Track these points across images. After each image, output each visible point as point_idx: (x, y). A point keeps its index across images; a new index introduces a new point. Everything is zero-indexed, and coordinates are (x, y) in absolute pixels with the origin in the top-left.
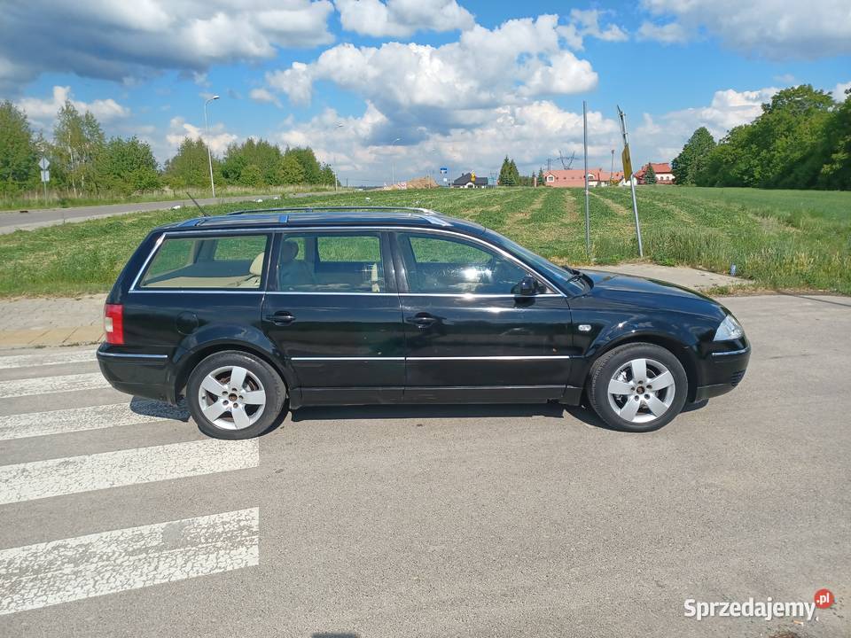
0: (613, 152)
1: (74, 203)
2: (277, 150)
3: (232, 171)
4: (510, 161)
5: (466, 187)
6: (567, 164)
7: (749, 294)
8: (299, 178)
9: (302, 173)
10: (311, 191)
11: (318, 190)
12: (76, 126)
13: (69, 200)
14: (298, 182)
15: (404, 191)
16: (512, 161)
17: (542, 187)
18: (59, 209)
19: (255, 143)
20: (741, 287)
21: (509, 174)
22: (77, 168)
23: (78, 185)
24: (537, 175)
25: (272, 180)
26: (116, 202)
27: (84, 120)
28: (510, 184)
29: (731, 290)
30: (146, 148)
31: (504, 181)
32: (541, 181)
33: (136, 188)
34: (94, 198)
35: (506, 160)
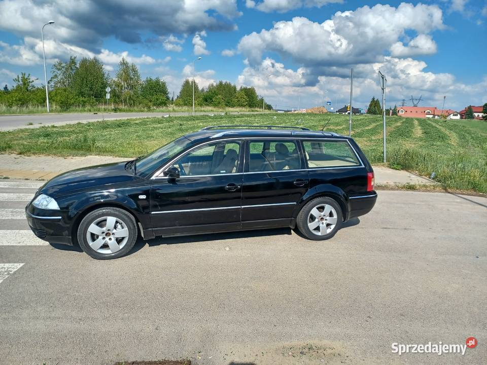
0: (445, 97)
1: (121, 110)
2: (235, 88)
3: (209, 98)
4: (376, 100)
5: (347, 113)
6: (415, 102)
7: (429, 191)
8: (245, 104)
9: (247, 101)
10: (249, 111)
11: (253, 111)
12: (127, 71)
13: (119, 109)
14: (244, 106)
15: (304, 114)
16: (377, 100)
17: (395, 116)
18: (113, 113)
19: (223, 83)
20: (425, 186)
21: (375, 107)
22: (126, 92)
23: (125, 101)
24: (393, 109)
25: (229, 104)
26: (142, 111)
27: (131, 68)
28: (374, 113)
29: (418, 187)
30: (164, 84)
31: (370, 111)
32: (395, 112)
33: (154, 105)
34: (131, 109)
35: (373, 99)
